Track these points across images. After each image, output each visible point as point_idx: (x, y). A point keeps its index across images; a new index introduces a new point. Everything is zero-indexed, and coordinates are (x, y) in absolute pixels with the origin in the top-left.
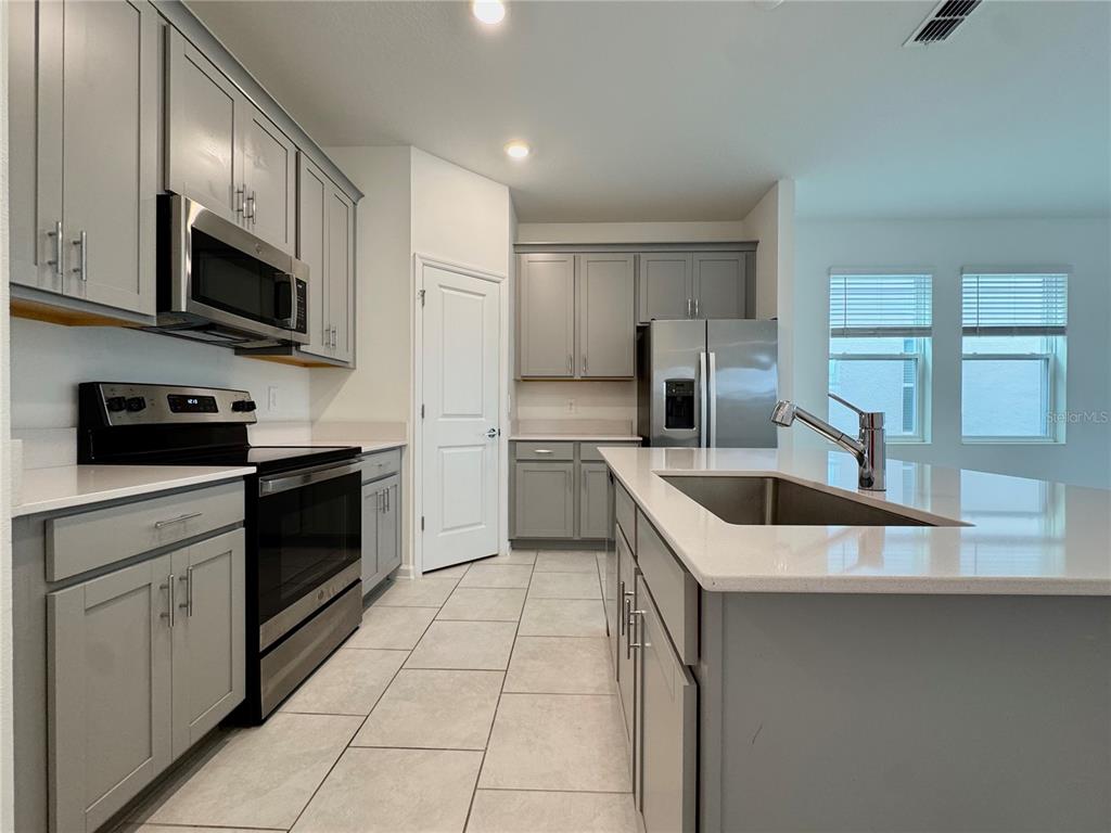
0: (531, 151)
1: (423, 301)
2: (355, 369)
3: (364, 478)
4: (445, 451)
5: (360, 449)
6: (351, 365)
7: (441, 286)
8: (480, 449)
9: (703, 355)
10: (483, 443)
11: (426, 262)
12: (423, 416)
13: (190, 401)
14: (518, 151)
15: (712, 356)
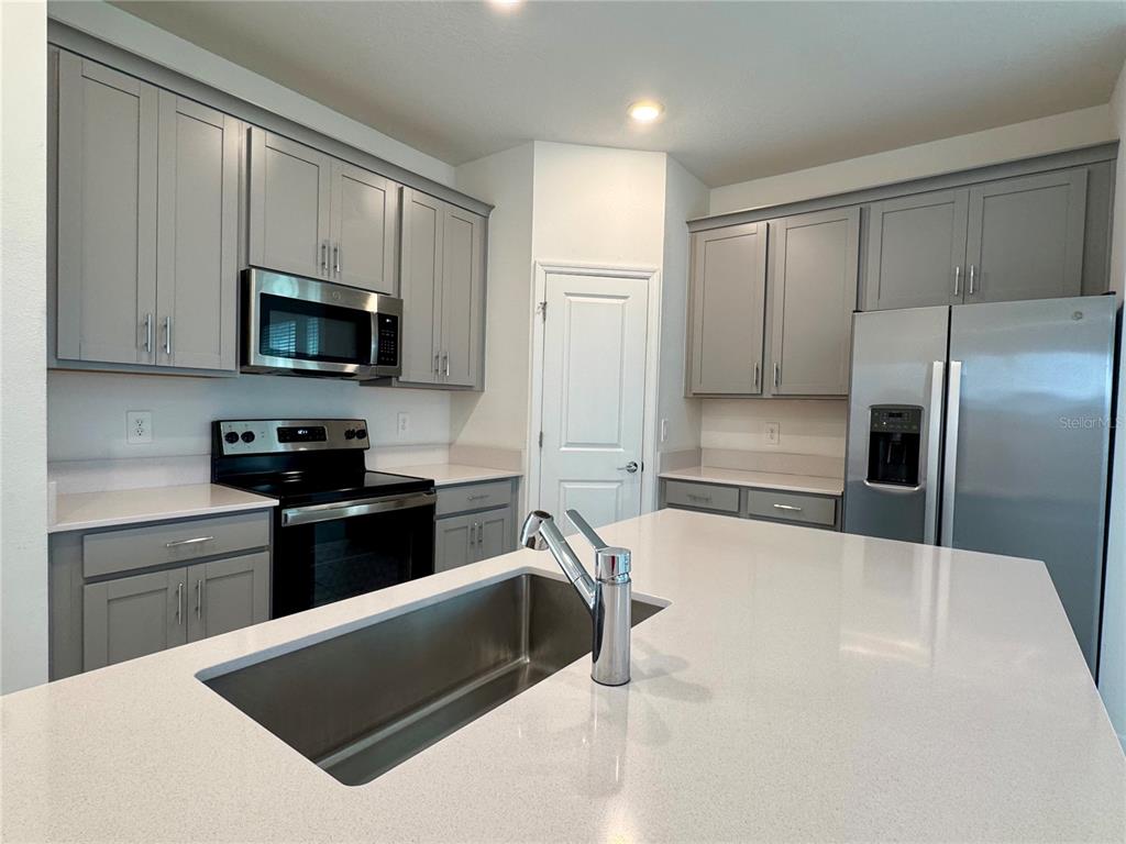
0: (663, 110)
1: (544, 314)
2: (483, 391)
3: (438, 512)
4: (567, 485)
5: (432, 481)
6: (477, 388)
7: (567, 294)
8: (615, 486)
9: (938, 367)
10: (620, 478)
11: (546, 268)
12: (541, 445)
13: (300, 432)
14: (645, 113)
15: (955, 366)
